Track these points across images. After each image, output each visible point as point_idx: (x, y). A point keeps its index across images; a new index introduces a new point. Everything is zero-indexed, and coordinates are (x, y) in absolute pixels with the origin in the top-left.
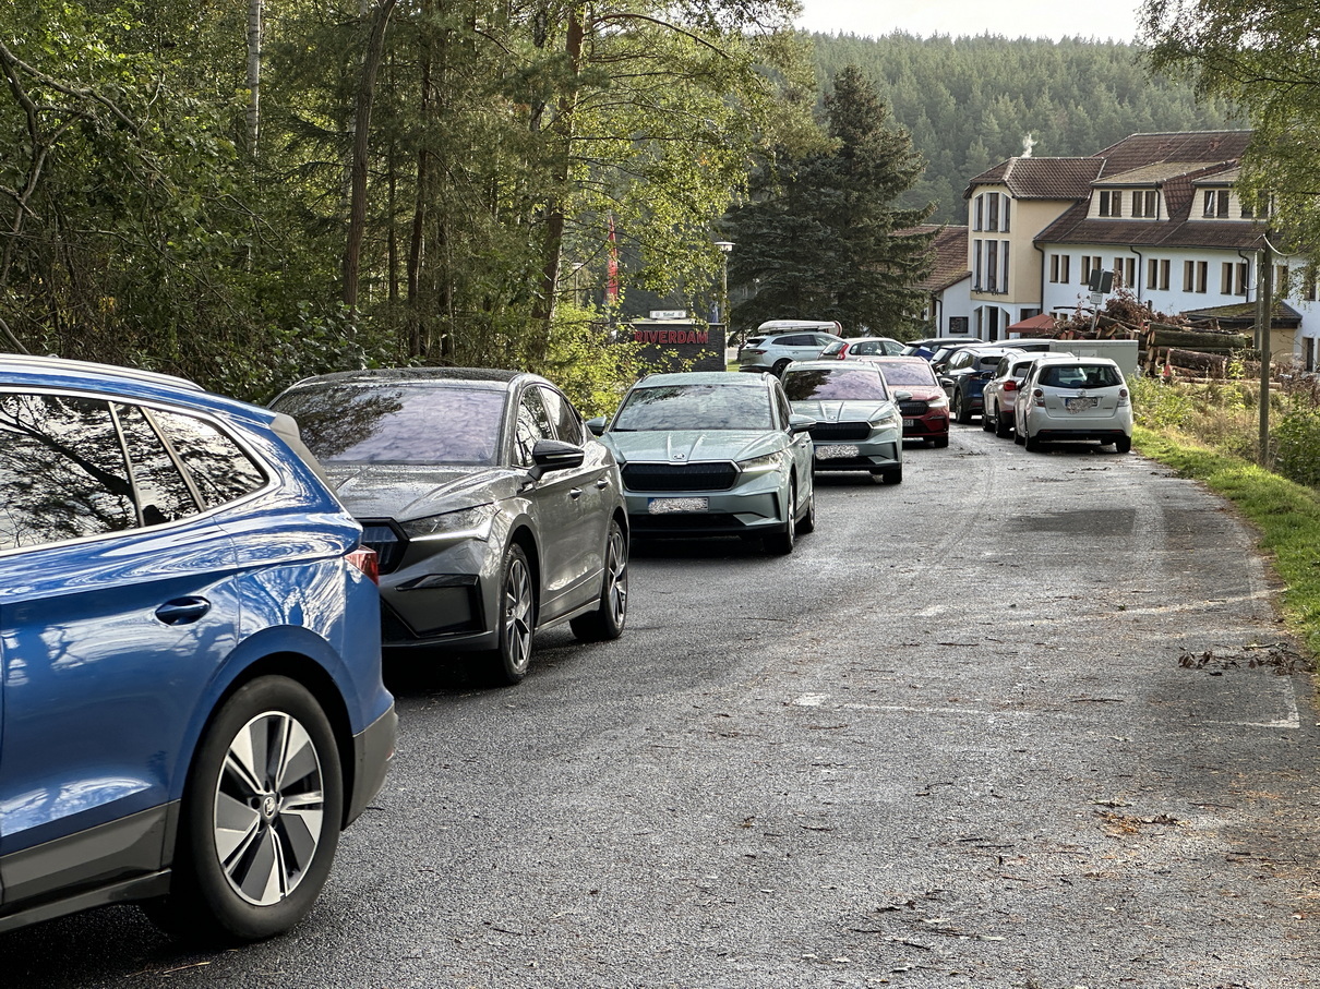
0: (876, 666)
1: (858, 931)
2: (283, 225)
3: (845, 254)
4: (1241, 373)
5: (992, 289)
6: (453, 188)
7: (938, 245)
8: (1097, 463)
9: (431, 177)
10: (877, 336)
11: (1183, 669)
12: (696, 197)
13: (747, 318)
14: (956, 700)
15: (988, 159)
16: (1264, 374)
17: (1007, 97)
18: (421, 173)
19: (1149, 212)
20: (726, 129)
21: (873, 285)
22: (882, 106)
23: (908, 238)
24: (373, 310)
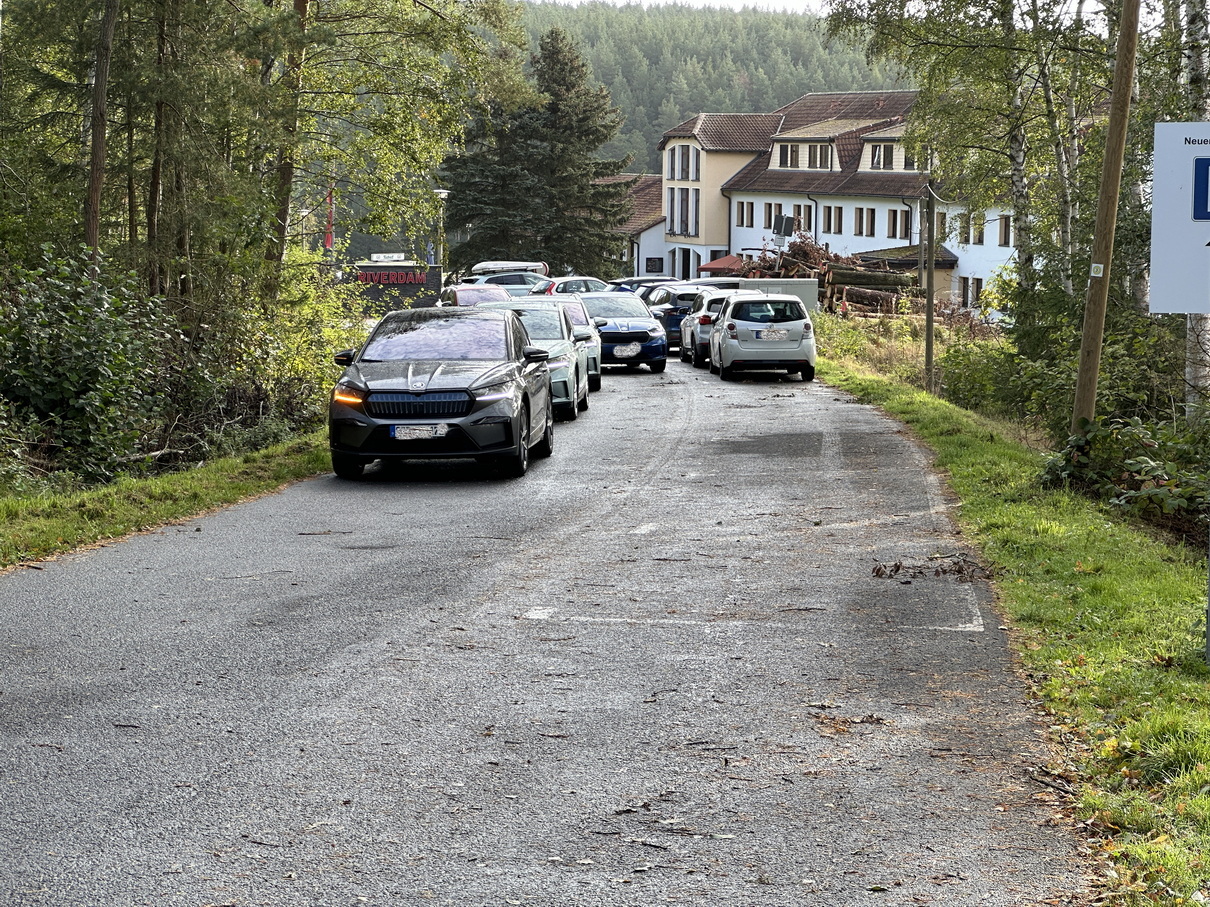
0: (597, 581)
1: (598, 833)
2: (25, 171)
3: (551, 201)
4: (909, 309)
5: (685, 232)
6: (188, 137)
7: (635, 192)
8: (784, 390)
9: (168, 127)
10: (581, 275)
11: (876, 579)
12: (415, 147)
13: (462, 260)
14: (674, 612)
15: (679, 115)
16: (929, 309)
17: (694, 59)
18: (158, 123)
19: (823, 164)
20: (444, 84)
21: (577, 228)
22: (583, 65)
23: (608, 186)
24: (113, 252)
